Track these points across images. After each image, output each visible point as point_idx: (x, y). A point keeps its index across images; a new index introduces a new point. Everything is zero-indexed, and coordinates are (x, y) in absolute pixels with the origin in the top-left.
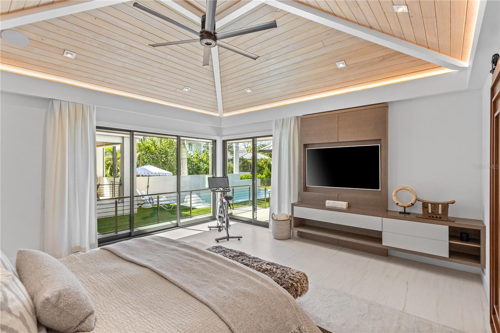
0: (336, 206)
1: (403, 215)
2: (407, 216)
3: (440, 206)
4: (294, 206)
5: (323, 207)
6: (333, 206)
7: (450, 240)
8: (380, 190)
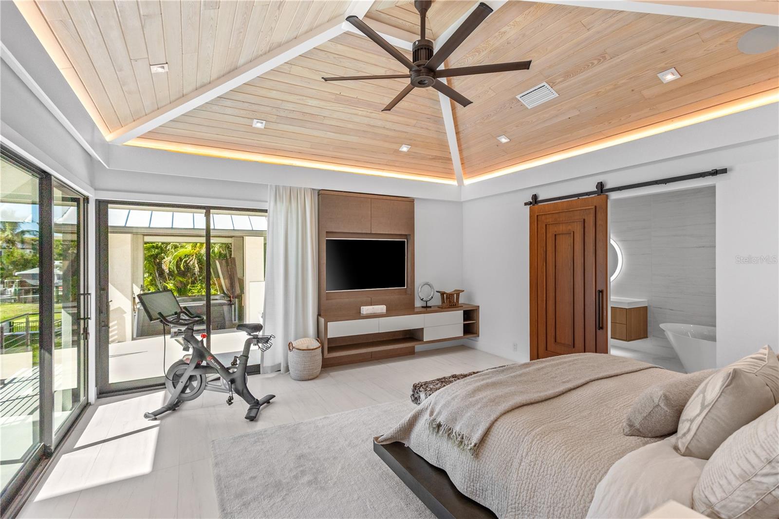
0: (375, 312)
1: (424, 310)
2: (428, 309)
3: (455, 295)
4: (328, 323)
5: (358, 316)
6: (372, 312)
7: (464, 322)
8: (406, 287)
